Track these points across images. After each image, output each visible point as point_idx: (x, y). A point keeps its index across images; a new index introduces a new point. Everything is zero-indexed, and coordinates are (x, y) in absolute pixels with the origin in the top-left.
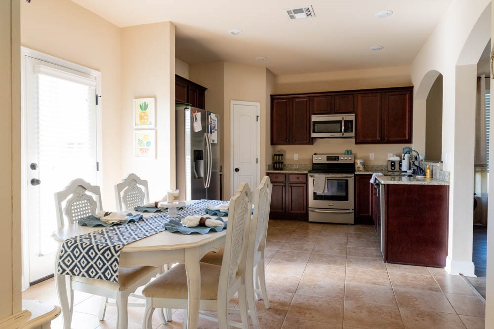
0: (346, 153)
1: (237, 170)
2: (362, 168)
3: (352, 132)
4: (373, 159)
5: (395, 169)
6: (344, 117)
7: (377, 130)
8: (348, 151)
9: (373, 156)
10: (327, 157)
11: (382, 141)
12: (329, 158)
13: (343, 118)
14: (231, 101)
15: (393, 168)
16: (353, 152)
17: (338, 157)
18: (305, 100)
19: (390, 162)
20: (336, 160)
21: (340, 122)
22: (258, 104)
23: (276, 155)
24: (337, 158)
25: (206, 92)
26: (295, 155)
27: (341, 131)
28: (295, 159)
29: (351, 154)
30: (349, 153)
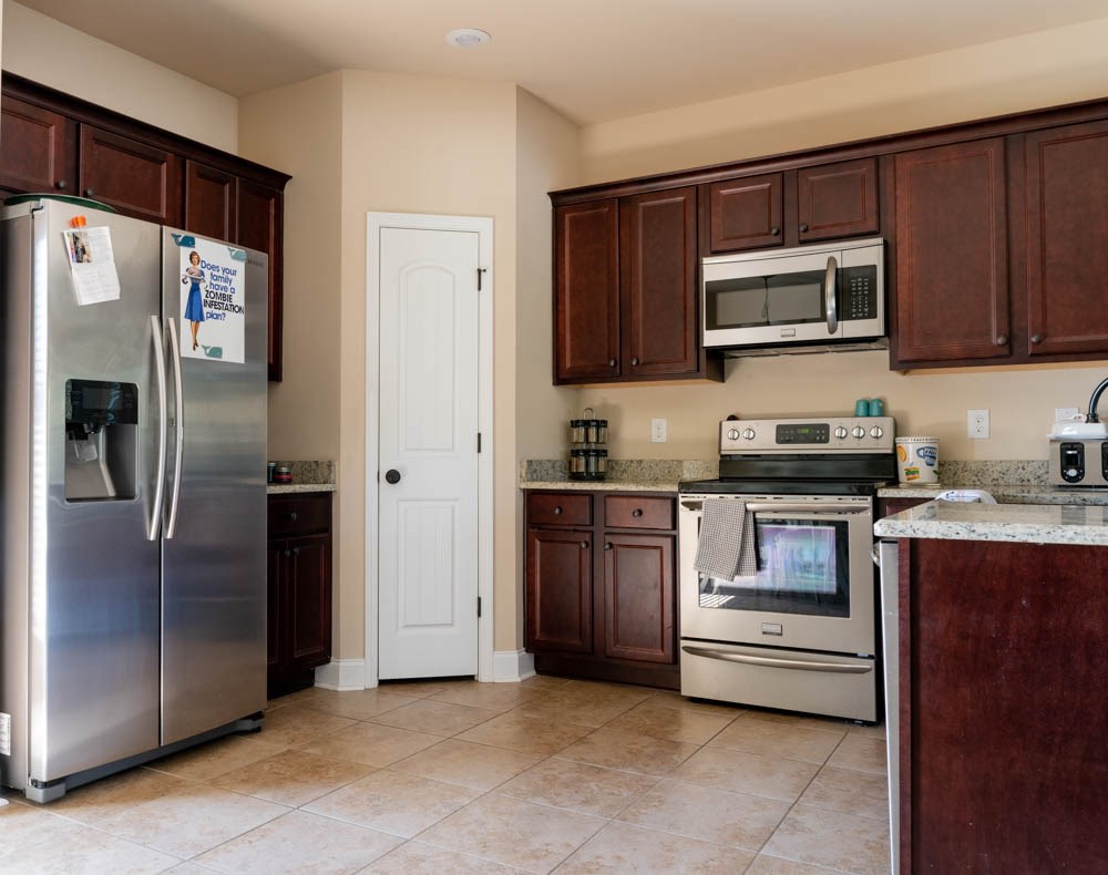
0: (862, 410)
1: (393, 477)
2: (926, 473)
3: (873, 315)
4: (985, 434)
5: (1081, 475)
6: (837, 256)
7: (987, 302)
8: (868, 405)
9: (985, 424)
10: (779, 427)
11: (1012, 352)
12: (784, 434)
13: (832, 261)
14: (368, 213)
15: (1072, 473)
16: (892, 407)
17: (826, 427)
18: (681, 199)
19: (1058, 446)
20: (815, 441)
21: (817, 277)
22: (485, 225)
23: (575, 424)
24: (820, 433)
25: (288, 190)
26: (655, 422)
27: (823, 318)
28: (655, 439)
29: (883, 413)
30: (875, 410)
